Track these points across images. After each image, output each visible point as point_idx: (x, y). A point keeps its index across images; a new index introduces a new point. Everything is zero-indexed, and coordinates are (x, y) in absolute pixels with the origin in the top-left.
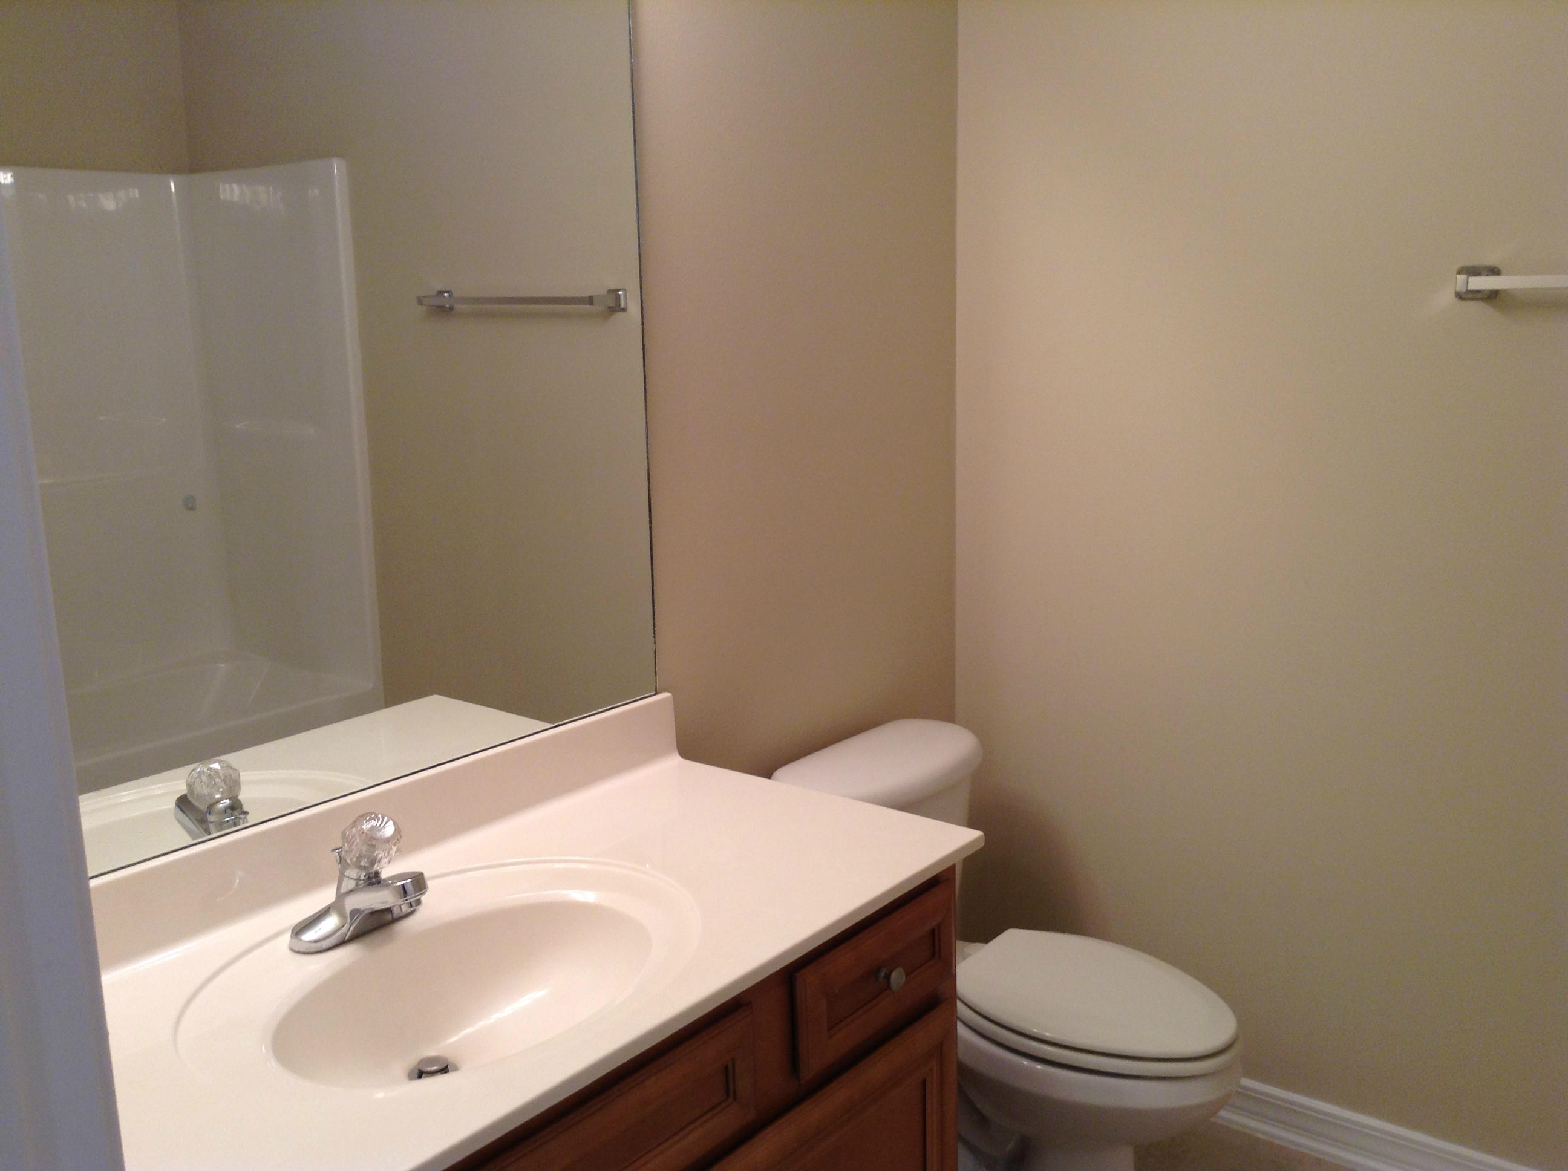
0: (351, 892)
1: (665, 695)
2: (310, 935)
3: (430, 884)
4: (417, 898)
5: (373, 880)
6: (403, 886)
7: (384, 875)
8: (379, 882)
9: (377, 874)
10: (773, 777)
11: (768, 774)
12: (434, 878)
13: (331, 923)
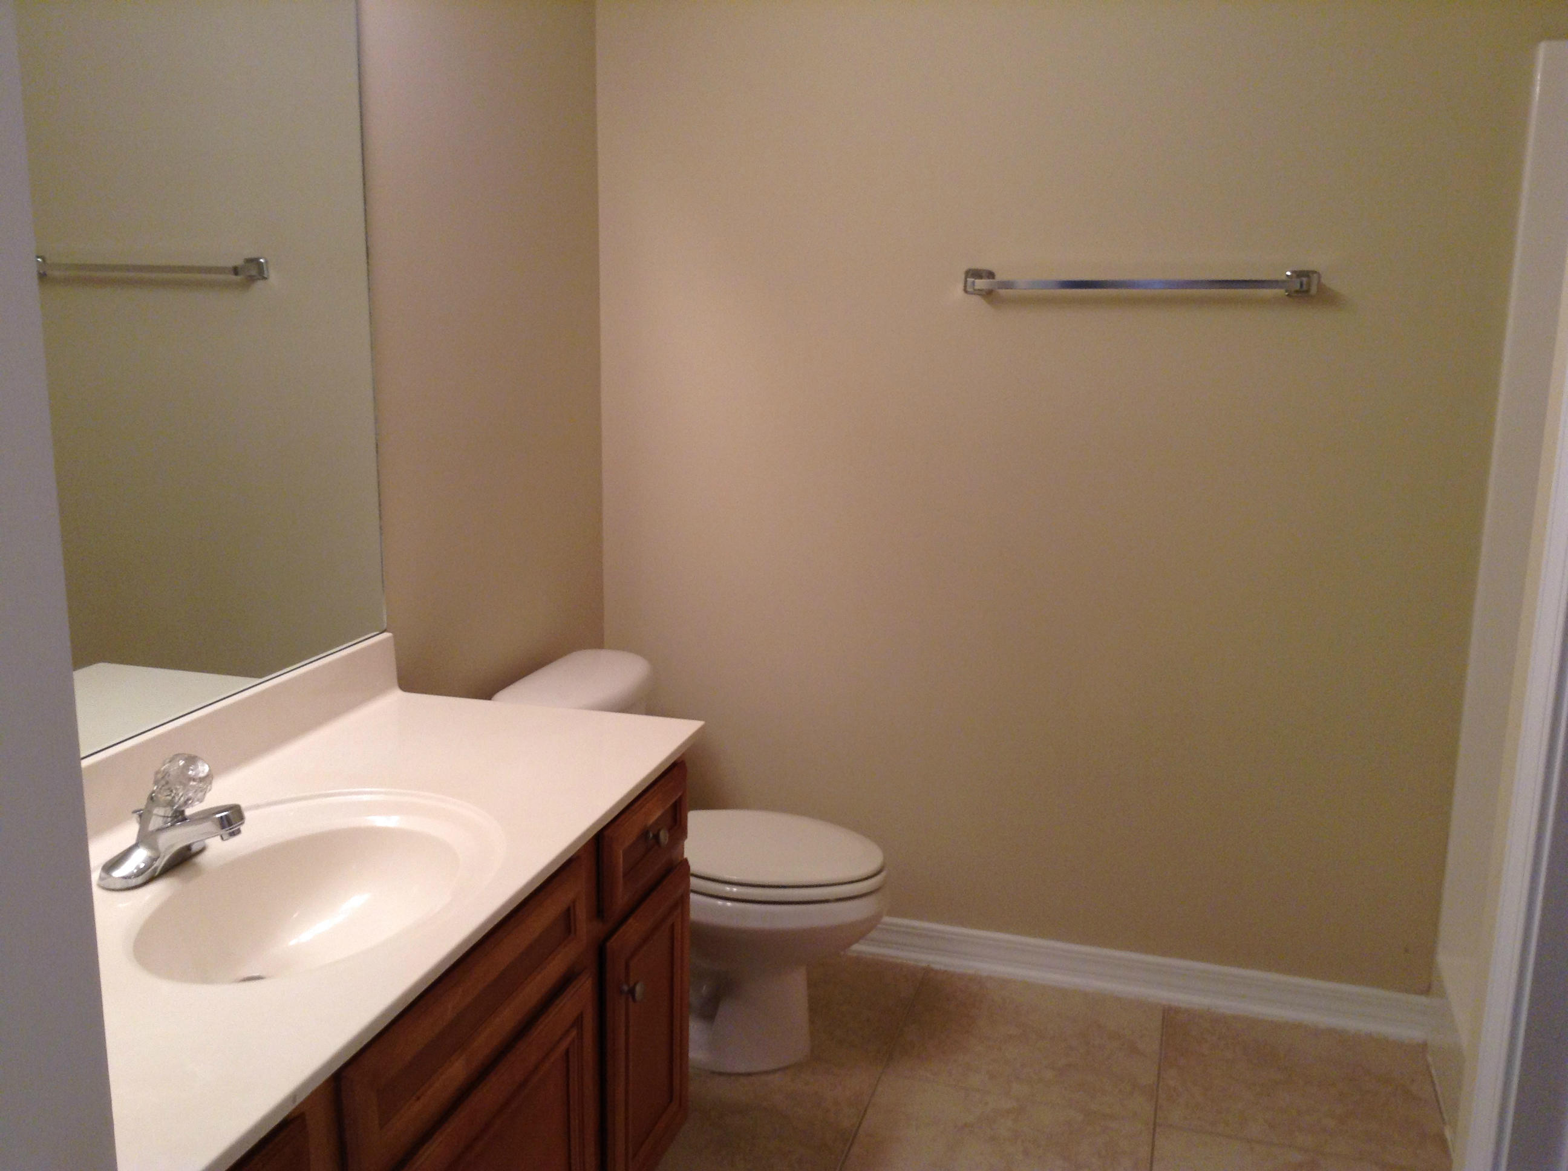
0: (160, 830)
1: (386, 635)
2: (119, 873)
3: (247, 815)
4: (238, 827)
5: (179, 817)
6: (221, 817)
7: (188, 812)
8: (184, 819)
9: (183, 812)
10: (493, 699)
11: (490, 699)
12: (250, 808)
13: (139, 858)
